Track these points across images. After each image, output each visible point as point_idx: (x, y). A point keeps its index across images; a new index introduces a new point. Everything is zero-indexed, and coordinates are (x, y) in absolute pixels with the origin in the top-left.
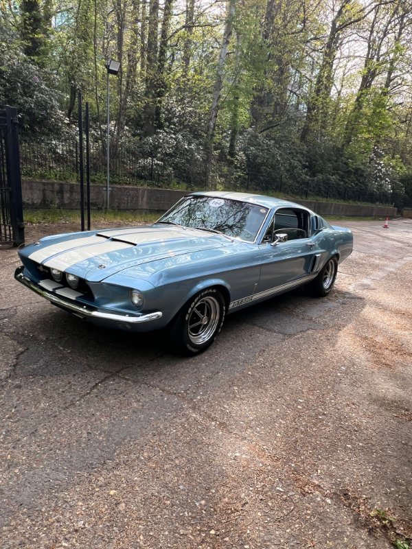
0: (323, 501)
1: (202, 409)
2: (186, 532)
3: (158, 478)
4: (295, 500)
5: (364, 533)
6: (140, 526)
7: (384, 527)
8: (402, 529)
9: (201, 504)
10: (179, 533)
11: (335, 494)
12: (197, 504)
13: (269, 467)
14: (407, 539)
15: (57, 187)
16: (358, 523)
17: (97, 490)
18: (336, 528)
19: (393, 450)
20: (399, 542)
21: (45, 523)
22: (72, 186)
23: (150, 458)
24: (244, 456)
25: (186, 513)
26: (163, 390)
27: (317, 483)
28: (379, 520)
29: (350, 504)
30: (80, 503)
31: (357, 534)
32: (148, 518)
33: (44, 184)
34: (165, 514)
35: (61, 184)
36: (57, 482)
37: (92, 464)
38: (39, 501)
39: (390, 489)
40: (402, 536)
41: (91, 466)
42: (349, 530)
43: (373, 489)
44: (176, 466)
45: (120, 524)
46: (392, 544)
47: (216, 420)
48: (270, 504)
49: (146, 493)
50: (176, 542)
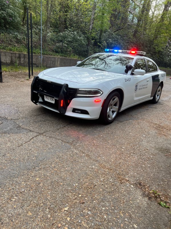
0: (130, 186)
1: (79, 149)
2: (68, 195)
3: (58, 174)
4: (117, 185)
5: (146, 199)
6: (49, 192)
7: (156, 197)
8: (164, 198)
9: (76, 185)
10: (65, 195)
11: (135, 183)
12: (74, 185)
13: (107, 172)
14: (165, 202)
15: (17, 55)
16: (144, 195)
17: (31, 178)
18: (134, 196)
19: (163, 168)
20: (161, 203)
21: (8, 189)
22: (25, 55)
23: (55, 167)
24: (96, 168)
25: (69, 188)
26: (63, 141)
27: (128, 179)
28: (154, 194)
29: (142, 188)
30: (23, 183)
31: (143, 199)
32: (52, 189)
33: (11, 53)
34: (60, 188)
35: (19, 54)
36: (13, 175)
37: (29, 168)
38: (5, 181)
39: (160, 183)
40: (163, 200)
41: (29, 169)
42: (140, 198)
43: (152, 183)
44: (66, 170)
45: (40, 191)
46: (159, 203)
47: (85, 153)
48: (106, 186)
49: (52, 180)
50: (64, 199)
